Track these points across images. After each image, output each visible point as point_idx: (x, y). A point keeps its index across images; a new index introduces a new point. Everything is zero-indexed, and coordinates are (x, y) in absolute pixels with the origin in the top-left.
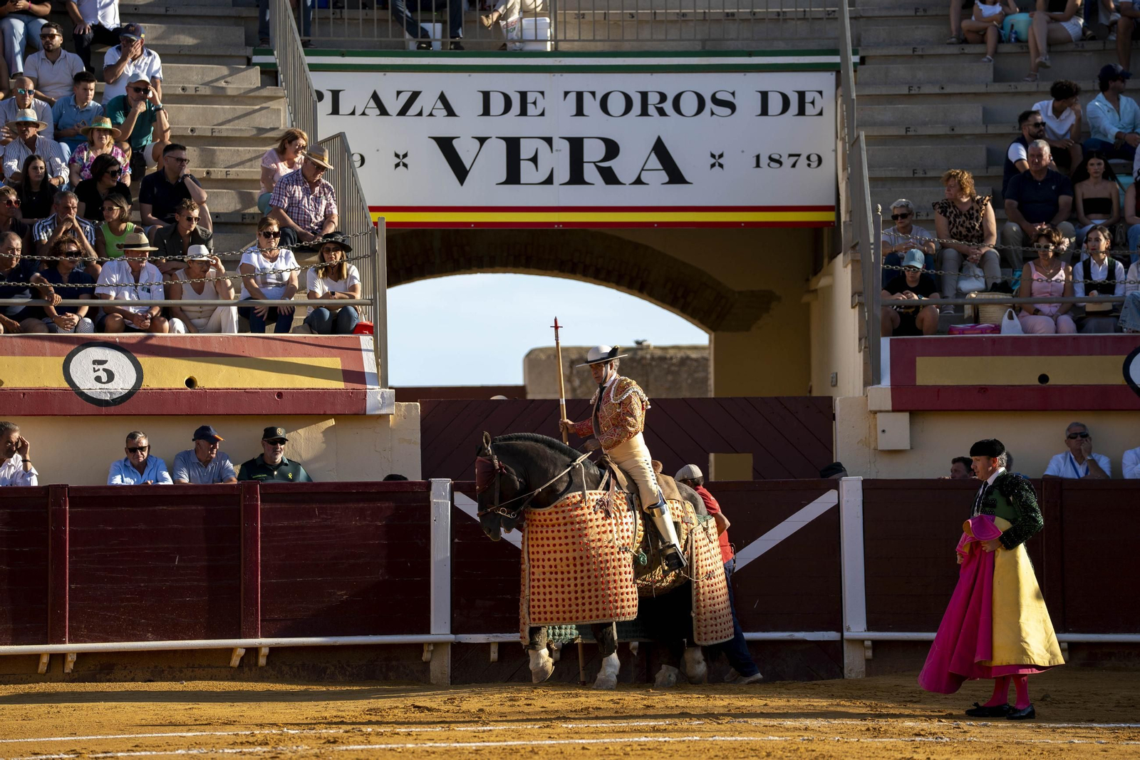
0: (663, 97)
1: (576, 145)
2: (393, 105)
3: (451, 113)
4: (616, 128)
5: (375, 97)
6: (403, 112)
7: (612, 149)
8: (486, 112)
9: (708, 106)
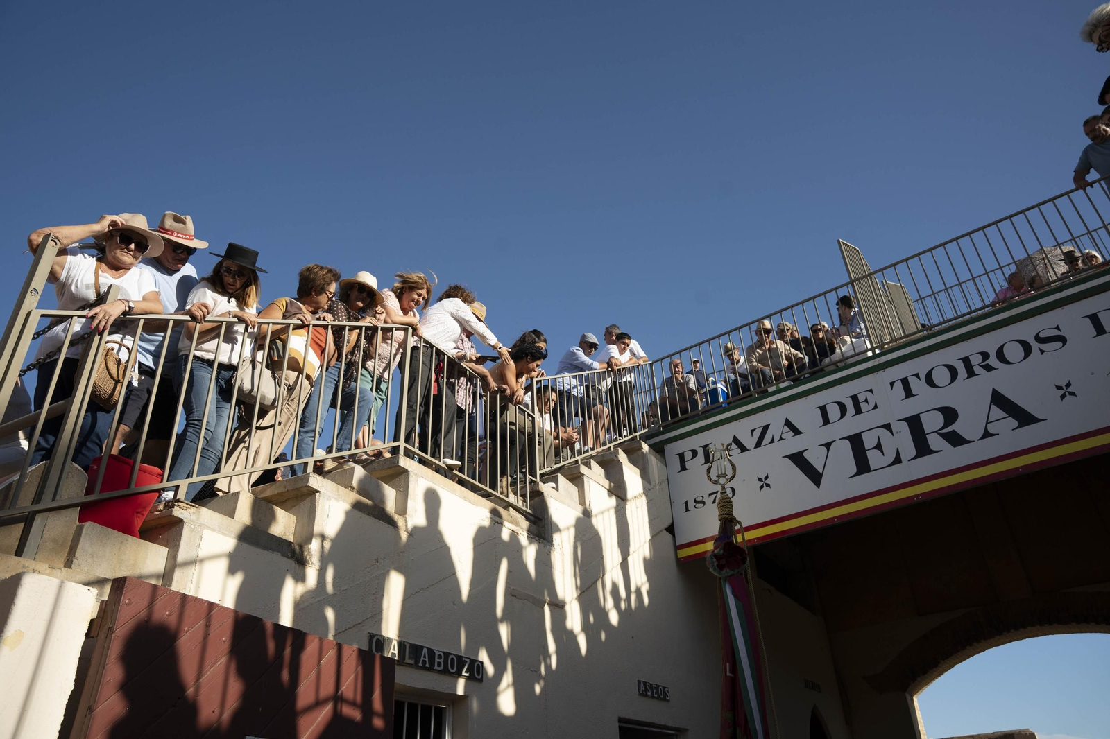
0: (985, 356)
1: (914, 423)
2: (750, 441)
3: (796, 432)
5: (735, 440)
6: (758, 444)
7: (950, 415)
8: (826, 421)
9: (1035, 346)
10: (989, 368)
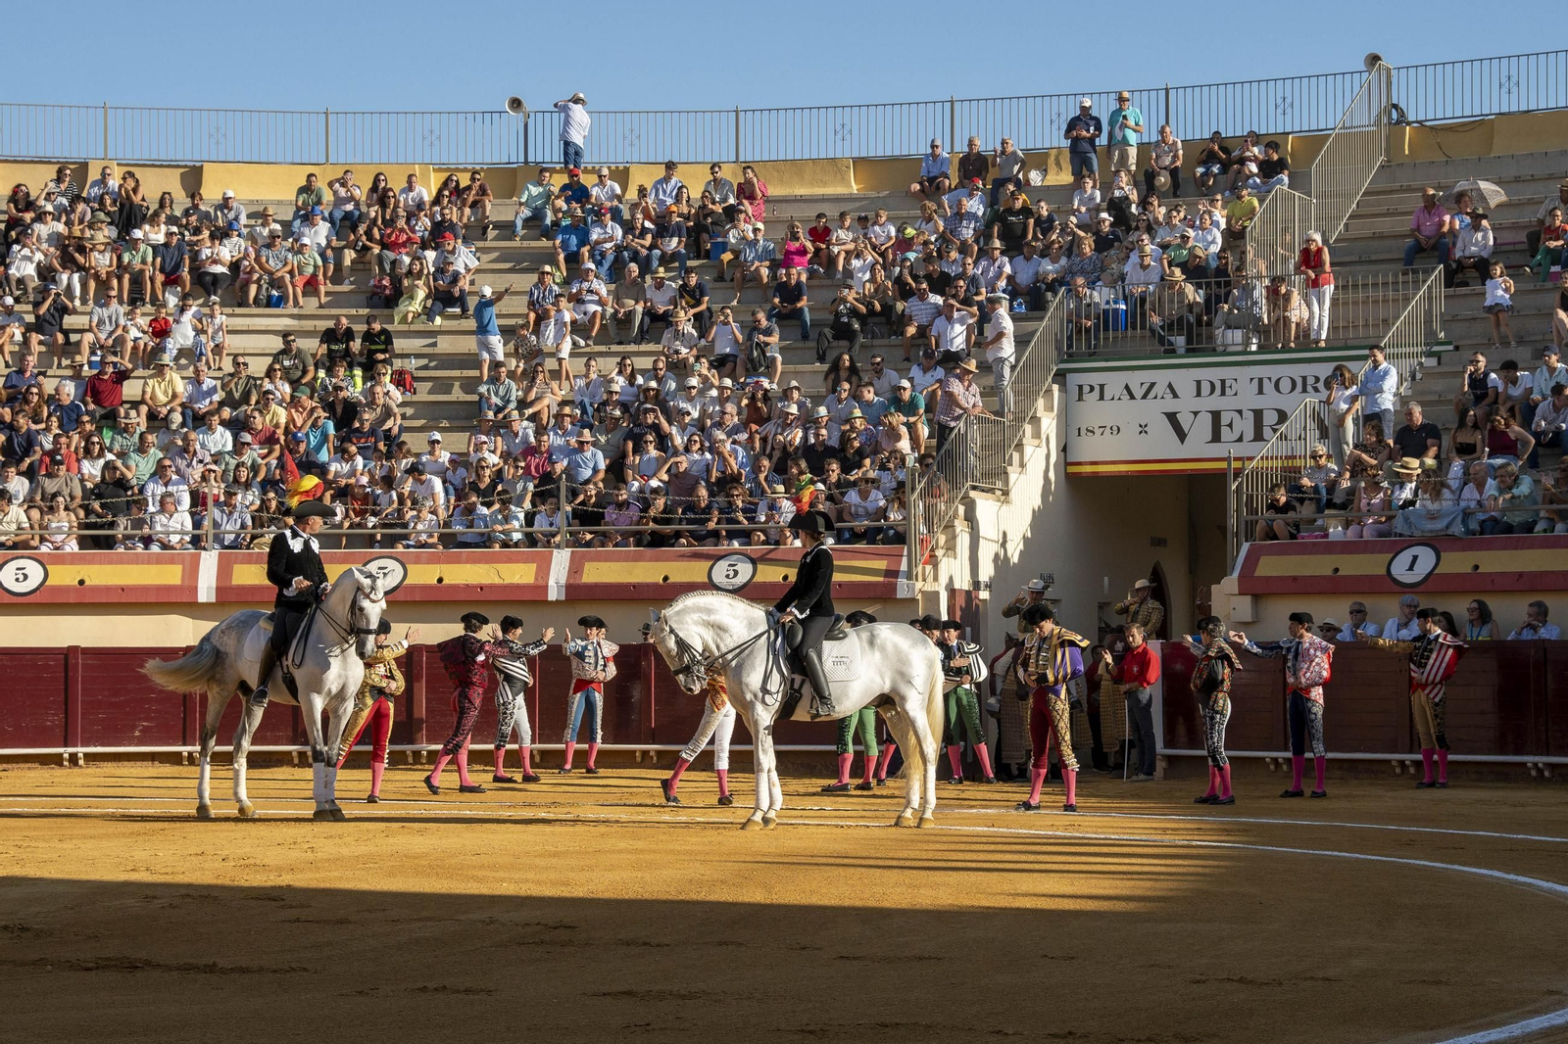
0: (1317, 379)
1: (1258, 414)
2: (1138, 392)
3: (1175, 396)
4: (1284, 402)
5: (1127, 387)
6: (1144, 397)
7: (1283, 417)
8: (1199, 394)
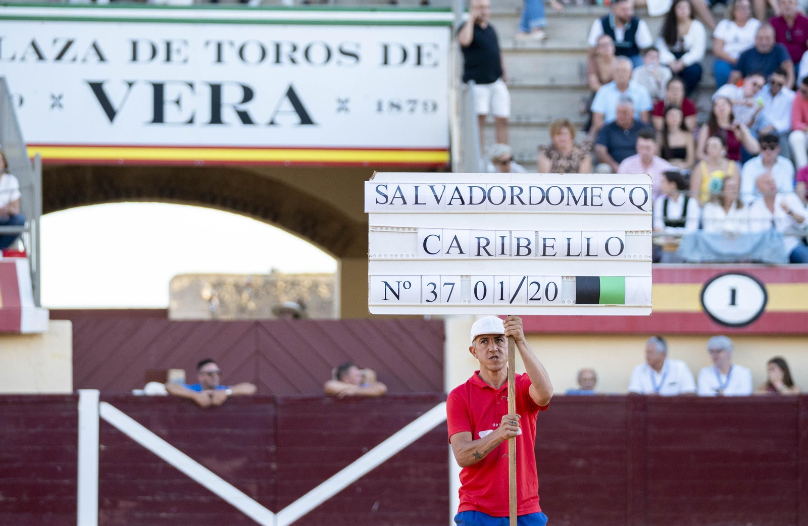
0: (295, 49)
2: (50, 52)
3: (102, 59)
4: (252, 74)
5: (34, 45)
6: (59, 57)
7: (248, 94)
8: (135, 58)
9: (336, 55)
10: (293, 61)
